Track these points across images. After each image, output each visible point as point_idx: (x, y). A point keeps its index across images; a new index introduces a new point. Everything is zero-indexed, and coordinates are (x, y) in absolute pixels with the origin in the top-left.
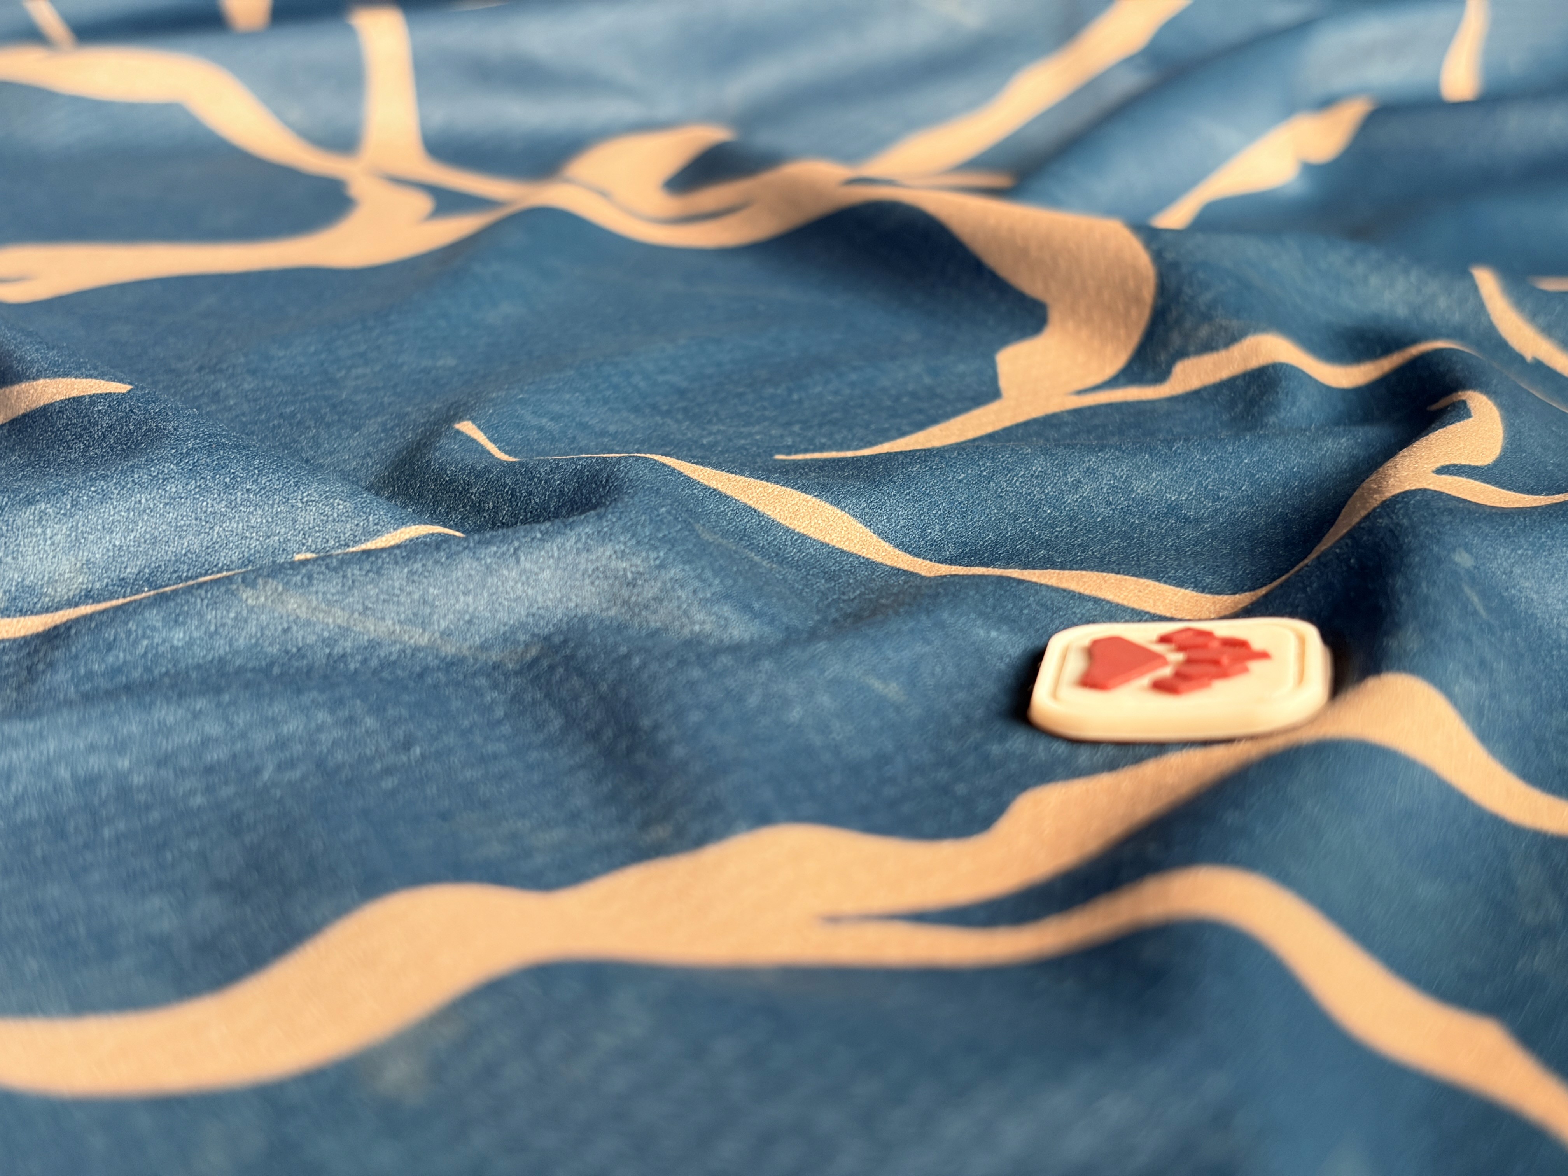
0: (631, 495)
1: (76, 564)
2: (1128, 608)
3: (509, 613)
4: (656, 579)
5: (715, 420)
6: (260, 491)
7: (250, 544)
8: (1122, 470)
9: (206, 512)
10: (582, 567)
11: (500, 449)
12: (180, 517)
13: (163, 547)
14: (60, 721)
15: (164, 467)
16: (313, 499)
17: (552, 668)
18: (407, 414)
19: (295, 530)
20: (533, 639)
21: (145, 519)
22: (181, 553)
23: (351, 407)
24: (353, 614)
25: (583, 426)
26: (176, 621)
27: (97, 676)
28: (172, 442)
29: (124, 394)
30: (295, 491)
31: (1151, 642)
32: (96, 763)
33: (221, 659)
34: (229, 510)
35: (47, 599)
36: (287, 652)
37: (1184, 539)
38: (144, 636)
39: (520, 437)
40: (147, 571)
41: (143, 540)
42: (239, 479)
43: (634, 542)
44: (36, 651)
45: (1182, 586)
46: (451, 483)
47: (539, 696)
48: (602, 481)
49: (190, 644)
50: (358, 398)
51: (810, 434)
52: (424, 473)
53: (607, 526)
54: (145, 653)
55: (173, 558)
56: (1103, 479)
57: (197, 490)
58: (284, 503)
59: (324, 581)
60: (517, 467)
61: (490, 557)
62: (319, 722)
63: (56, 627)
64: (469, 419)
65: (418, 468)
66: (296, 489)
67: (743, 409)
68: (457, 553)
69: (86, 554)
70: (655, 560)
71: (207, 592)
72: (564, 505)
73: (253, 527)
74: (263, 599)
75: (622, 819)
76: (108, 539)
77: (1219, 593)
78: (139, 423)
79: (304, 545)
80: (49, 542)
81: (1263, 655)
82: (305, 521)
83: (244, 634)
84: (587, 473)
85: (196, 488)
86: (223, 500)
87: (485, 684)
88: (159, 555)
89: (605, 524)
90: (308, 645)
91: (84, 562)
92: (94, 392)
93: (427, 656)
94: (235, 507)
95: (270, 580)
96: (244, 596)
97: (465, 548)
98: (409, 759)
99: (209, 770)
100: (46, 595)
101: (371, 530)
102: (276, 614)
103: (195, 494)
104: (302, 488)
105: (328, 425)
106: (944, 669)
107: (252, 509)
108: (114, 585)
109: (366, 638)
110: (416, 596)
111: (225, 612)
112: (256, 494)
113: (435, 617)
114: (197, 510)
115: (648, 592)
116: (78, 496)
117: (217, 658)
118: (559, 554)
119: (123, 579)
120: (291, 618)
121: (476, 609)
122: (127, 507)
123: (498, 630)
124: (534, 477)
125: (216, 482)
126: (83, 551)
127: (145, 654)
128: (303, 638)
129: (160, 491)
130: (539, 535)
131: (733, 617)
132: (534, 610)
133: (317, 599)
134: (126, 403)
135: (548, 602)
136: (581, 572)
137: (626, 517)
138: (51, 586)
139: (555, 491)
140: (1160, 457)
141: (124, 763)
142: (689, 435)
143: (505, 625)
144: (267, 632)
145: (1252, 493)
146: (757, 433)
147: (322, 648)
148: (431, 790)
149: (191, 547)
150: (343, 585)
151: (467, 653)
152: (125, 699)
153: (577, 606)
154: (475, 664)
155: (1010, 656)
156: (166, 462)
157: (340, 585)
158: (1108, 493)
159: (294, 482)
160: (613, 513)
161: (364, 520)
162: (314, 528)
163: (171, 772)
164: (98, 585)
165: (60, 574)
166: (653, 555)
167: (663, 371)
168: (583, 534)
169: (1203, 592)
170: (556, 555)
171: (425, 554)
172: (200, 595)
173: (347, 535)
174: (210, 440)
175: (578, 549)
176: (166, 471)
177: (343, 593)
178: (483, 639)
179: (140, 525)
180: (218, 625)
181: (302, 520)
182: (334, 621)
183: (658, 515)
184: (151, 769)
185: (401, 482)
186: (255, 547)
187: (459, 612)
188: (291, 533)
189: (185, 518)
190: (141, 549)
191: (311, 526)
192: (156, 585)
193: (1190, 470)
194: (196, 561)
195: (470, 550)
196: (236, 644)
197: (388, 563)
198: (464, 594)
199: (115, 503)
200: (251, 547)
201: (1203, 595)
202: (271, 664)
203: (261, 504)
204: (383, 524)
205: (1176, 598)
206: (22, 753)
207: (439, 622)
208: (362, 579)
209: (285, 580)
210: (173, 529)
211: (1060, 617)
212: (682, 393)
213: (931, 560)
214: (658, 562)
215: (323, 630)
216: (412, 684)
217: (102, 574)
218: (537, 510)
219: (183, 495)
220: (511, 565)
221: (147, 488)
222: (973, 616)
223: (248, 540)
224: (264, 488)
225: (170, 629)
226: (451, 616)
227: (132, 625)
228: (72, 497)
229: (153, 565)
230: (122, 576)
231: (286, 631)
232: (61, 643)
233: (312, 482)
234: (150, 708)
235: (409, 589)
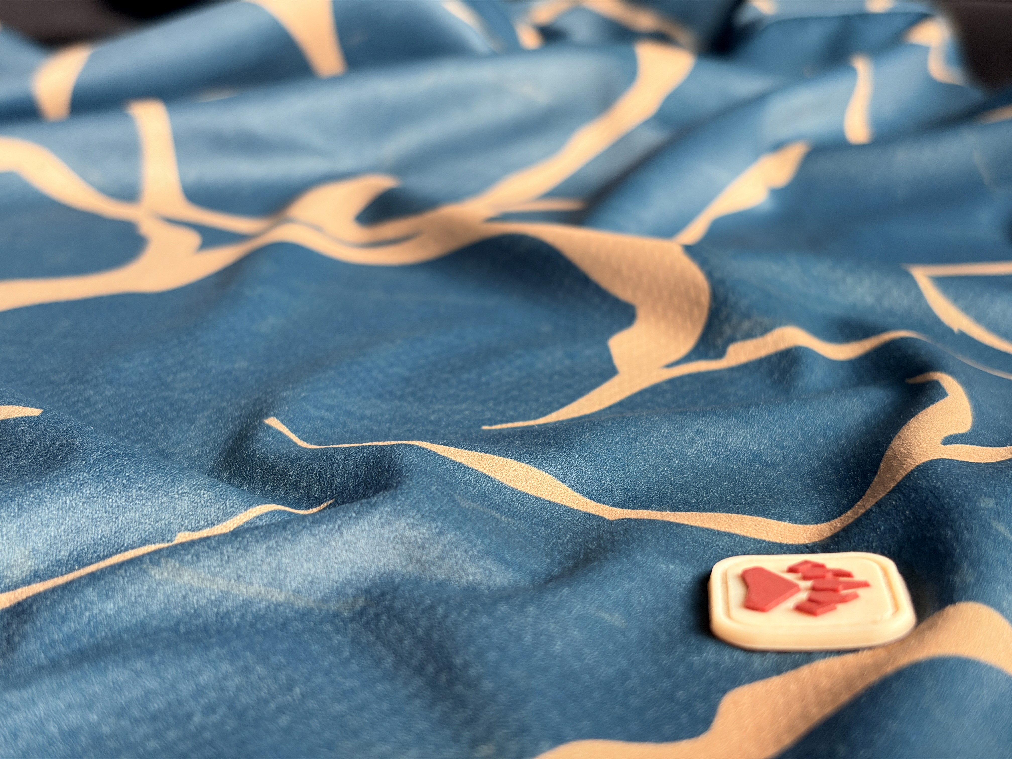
0: (409, 478)
1: (25, 552)
2: (751, 539)
3: (338, 573)
4: (438, 543)
5: (434, 400)
6: (148, 488)
7: (145, 528)
8: (720, 430)
9: (112, 506)
10: (386, 536)
11: (299, 437)
12: (94, 512)
13: (85, 534)
14: (45, 687)
15: (79, 475)
16: (186, 491)
17: (377, 616)
18: (224, 408)
19: (175, 515)
20: (357, 592)
21: (71, 515)
22: (97, 538)
23: (183, 405)
24: (230, 581)
25: (349, 413)
26: (107, 595)
27: (58, 643)
28: (81, 454)
29: (38, 417)
30: (172, 486)
31: (783, 572)
32: (74, 718)
33: (142, 622)
34: (128, 504)
35: (8, 580)
36: (187, 613)
37: (769, 479)
38: (86, 609)
39: (310, 426)
40: (75, 553)
41: (70, 530)
42: (132, 480)
43: (419, 516)
44: (10, 624)
45: (782, 520)
46: (273, 468)
47: (372, 638)
48: (385, 467)
49: (119, 611)
50: (186, 397)
51: (501, 408)
52: (252, 460)
53: (399, 505)
54: (89, 622)
55: (92, 542)
56: (708, 437)
57: (105, 490)
58: (165, 496)
59: (207, 557)
60: (319, 455)
61: (322, 533)
62: (224, 672)
63: (19, 604)
64: (274, 416)
65: (247, 456)
66: (173, 484)
67: (452, 391)
68: (300, 532)
69: (31, 544)
70: (435, 529)
71: (126, 572)
72: (359, 484)
73: (146, 515)
74: (166, 574)
75: (456, 739)
76: (46, 532)
77: (806, 523)
78: (53, 440)
79: (182, 525)
80: (5, 538)
81: (865, 585)
82: (182, 508)
83: (155, 601)
84: (372, 460)
85: (103, 489)
86: (123, 497)
87: (331, 629)
88: (82, 541)
89: (398, 503)
90: (201, 607)
91: (31, 550)
92: (16, 416)
93: (285, 609)
94: (132, 501)
95: (170, 560)
96: (153, 574)
97: (304, 527)
98: (293, 697)
99: (154, 718)
100: (6, 577)
101: (229, 511)
102: (177, 585)
103: (104, 494)
104: (177, 484)
105: (172, 421)
106: (646, 599)
107: (144, 501)
108: (53, 566)
109: (241, 598)
110: (274, 565)
111: (140, 586)
112: (145, 491)
113: (288, 580)
114: (105, 505)
115: (434, 552)
116: (22, 502)
117: (139, 622)
118: (369, 528)
119: (59, 561)
120: (187, 587)
121: (315, 572)
122: (57, 507)
123: (332, 586)
124: (333, 464)
125: (117, 483)
126: (29, 542)
127: (88, 624)
128: (197, 601)
129: (79, 493)
130: (354, 515)
131: (494, 569)
132: (355, 569)
133: (204, 572)
134: (41, 424)
135: (365, 563)
136: (385, 540)
137: (411, 496)
138: (9, 570)
139: (351, 473)
140: (742, 419)
141: (94, 717)
142: (420, 414)
143: (336, 583)
144: (171, 599)
145: (804, 442)
146: (466, 409)
147: (211, 609)
148: (315, 724)
149: (104, 533)
150: (222, 561)
151: (312, 604)
152: (87, 666)
153: (384, 564)
154: (320, 613)
155: (684, 583)
156: (80, 472)
157: (219, 560)
158: (713, 447)
159: (171, 480)
160: (402, 494)
161: (223, 504)
162: (188, 512)
163: (128, 722)
164: (42, 567)
165: (14, 561)
166: (434, 525)
167: (391, 365)
168: (384, 512)
169: (796, 523)
170: (367, 529)
171: (276, 534)
172: (121, 575)
173: (212, 517)
174: (107, 451)
175: (382, 523)
176: (81, 478)
177: (222, 566)
178: (322, 594)
179: (68, 519)
180: (137, 596)
181: (180, 508)
182: (218, 587)
183: (431, 493)
184: (112, 720)
185: (236, 467)
186: (149, 529)
187: (304, 575)
188: (173, 517)
189: (98, 512)
190: (69, 537)
191: (186, 511)
192: (83, 564)
193: (763, 427)
194: (109, 543)
195: (307, 528)
196: (151, 609)
197: (251, 542)
198: (307, 561)
199: (49, 505)
200: (146, 529)
201: (796, 525)
202: (177, 624)
203: (150, 497)
204: (236, 506)
205: (780, 528)
206: (22, 716)
207: (290, 583)
208: (233, 554)
209: (180, 558)
210: (90, 521)
211: (710, 549)
212: (407, 381)
213: (608, 505)
214: (437, 530)
215: (210, 594)
216: (280, 633)
217: (44, 558)
218: (340, 488)
219: (95, 495)
220: (337, 538)
221: (69, 492)
222: (656, 555)
223: (143, 525)
224: (151, 486)
225: (104, 602)
226: (299, 578)
227: (76, 601)
228: (18, 503)
229: (79, 549)
230: (58, 558)
231: (184, 597)
232: (28, 618)
233: (183, 478)
234: (105, 672)
235: (268, 560)
